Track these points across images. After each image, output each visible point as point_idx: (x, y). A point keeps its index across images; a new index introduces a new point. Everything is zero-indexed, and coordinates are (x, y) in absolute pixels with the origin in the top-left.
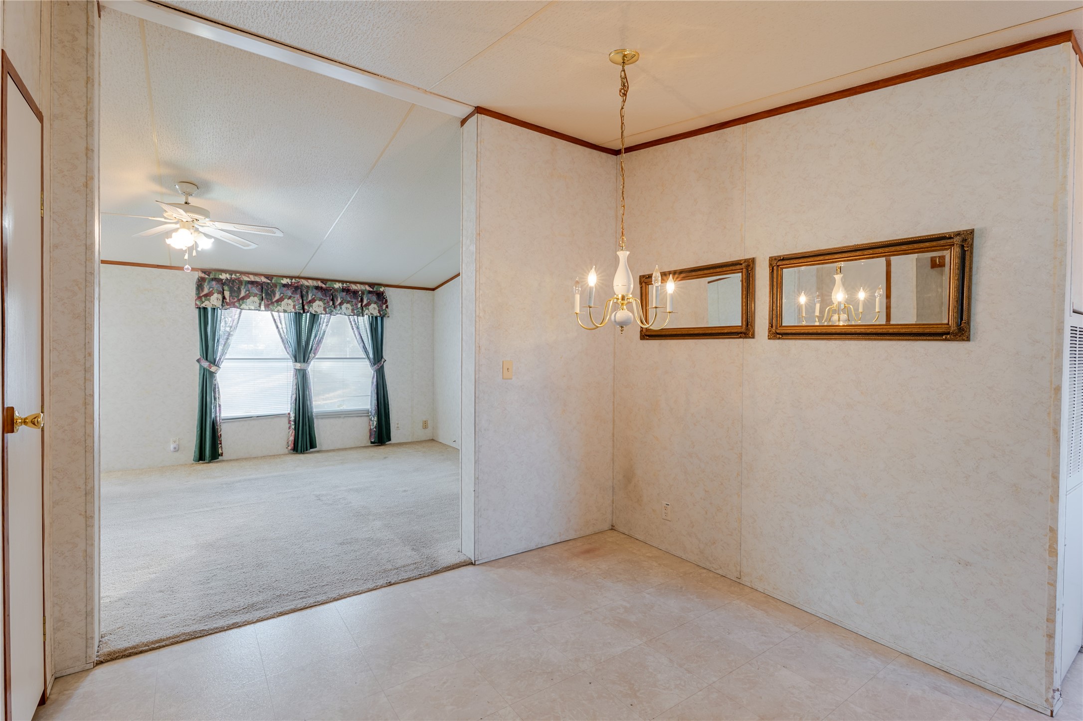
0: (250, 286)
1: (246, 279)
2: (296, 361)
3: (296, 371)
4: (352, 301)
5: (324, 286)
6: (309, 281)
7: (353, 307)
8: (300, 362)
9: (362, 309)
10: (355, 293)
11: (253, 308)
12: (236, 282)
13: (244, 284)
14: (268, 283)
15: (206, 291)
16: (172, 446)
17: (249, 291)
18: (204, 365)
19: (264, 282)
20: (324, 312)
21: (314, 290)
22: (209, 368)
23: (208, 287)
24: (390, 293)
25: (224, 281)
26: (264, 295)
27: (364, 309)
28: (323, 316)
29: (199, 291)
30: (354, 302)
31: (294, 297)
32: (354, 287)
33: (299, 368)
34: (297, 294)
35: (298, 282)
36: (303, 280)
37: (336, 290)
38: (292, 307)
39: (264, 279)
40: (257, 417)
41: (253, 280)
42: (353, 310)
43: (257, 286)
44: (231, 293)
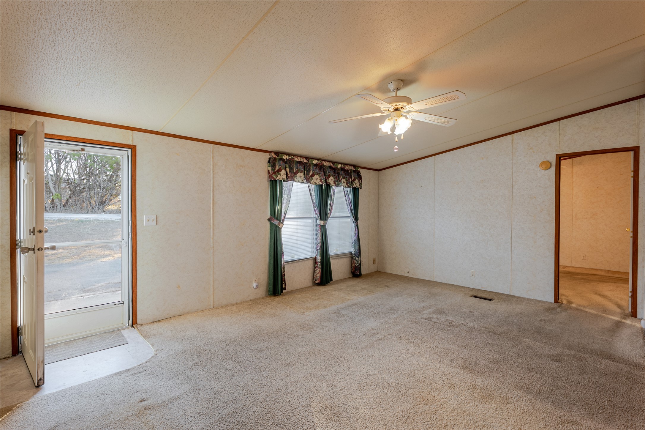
0: (298, 165)
1: (296, 160)
2: (321, 219)
3: (321, 227)
4: (347, 177)
5: (333, 166)
6: (326, 162)
7: (347, 181)
8: (323, 220)
9: (352, 183)
10: (347, 171)
11: (300, 180)
12: (291, 162)
13: (295, 163)
14: (307, 163)
15: (277, 168)
16: (255, 285)
17: (298, 168)
18: (276, 223)
19: (305, 162)
20: (334, 185)
21: (329, 169)
22: (278, 225)
23: (278, 164)
24: (363, 172)
25: (285, 160)
26: (306, 171)
27: (353, 183)
28: (333, 187)
29: (274, 168)
30: (347, 178)
31: (320, 174)
32: (347, 168)
33: (323, 224)
34: (322, 172)
35: (321, 163)
36: (323, 162)
37: (338, 169)
38: (319, 181)
39: (305, 161)
40: (299, 260)
41: (300, 160)
42: (347, 184)
43: (302, 165)
44: (290, 170)
